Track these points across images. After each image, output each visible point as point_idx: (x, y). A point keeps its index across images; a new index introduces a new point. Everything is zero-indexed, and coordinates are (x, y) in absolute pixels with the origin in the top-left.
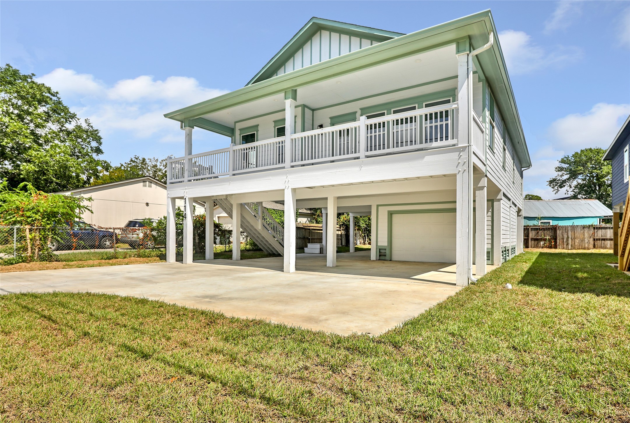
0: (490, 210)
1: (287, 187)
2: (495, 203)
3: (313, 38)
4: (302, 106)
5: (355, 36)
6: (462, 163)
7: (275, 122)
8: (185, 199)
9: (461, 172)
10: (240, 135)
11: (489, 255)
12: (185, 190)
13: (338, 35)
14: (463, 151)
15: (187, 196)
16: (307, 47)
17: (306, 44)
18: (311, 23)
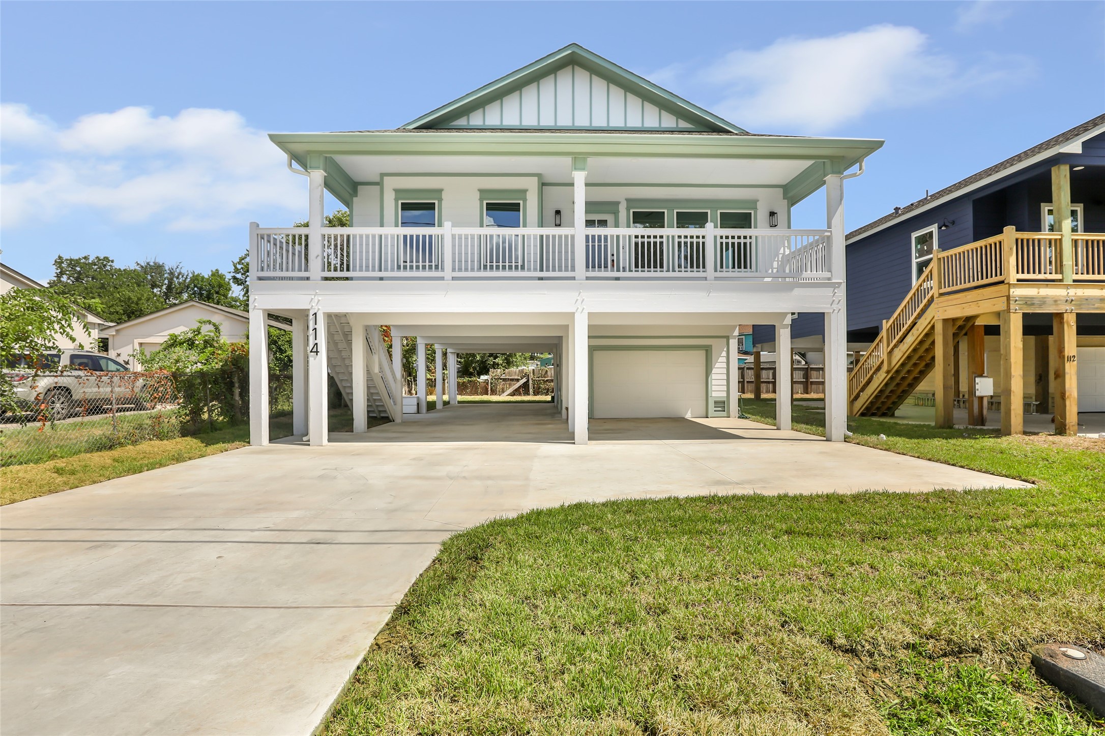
0: (725, 350)
2: (730, 340)
3: (559, 73)
4: (539, 175)
5: (634, 94)
6: (837, 301)
7: (482, 191)
8: (315, 314)
9: (836, 311)
10: (396, 200)
11: (722, 405)
12: (315, 297)
13: (604, 83)
14: (838, 287)
15: (319, 309)
16: (547, 85)
17: (545, 79)
18: (569, 52)
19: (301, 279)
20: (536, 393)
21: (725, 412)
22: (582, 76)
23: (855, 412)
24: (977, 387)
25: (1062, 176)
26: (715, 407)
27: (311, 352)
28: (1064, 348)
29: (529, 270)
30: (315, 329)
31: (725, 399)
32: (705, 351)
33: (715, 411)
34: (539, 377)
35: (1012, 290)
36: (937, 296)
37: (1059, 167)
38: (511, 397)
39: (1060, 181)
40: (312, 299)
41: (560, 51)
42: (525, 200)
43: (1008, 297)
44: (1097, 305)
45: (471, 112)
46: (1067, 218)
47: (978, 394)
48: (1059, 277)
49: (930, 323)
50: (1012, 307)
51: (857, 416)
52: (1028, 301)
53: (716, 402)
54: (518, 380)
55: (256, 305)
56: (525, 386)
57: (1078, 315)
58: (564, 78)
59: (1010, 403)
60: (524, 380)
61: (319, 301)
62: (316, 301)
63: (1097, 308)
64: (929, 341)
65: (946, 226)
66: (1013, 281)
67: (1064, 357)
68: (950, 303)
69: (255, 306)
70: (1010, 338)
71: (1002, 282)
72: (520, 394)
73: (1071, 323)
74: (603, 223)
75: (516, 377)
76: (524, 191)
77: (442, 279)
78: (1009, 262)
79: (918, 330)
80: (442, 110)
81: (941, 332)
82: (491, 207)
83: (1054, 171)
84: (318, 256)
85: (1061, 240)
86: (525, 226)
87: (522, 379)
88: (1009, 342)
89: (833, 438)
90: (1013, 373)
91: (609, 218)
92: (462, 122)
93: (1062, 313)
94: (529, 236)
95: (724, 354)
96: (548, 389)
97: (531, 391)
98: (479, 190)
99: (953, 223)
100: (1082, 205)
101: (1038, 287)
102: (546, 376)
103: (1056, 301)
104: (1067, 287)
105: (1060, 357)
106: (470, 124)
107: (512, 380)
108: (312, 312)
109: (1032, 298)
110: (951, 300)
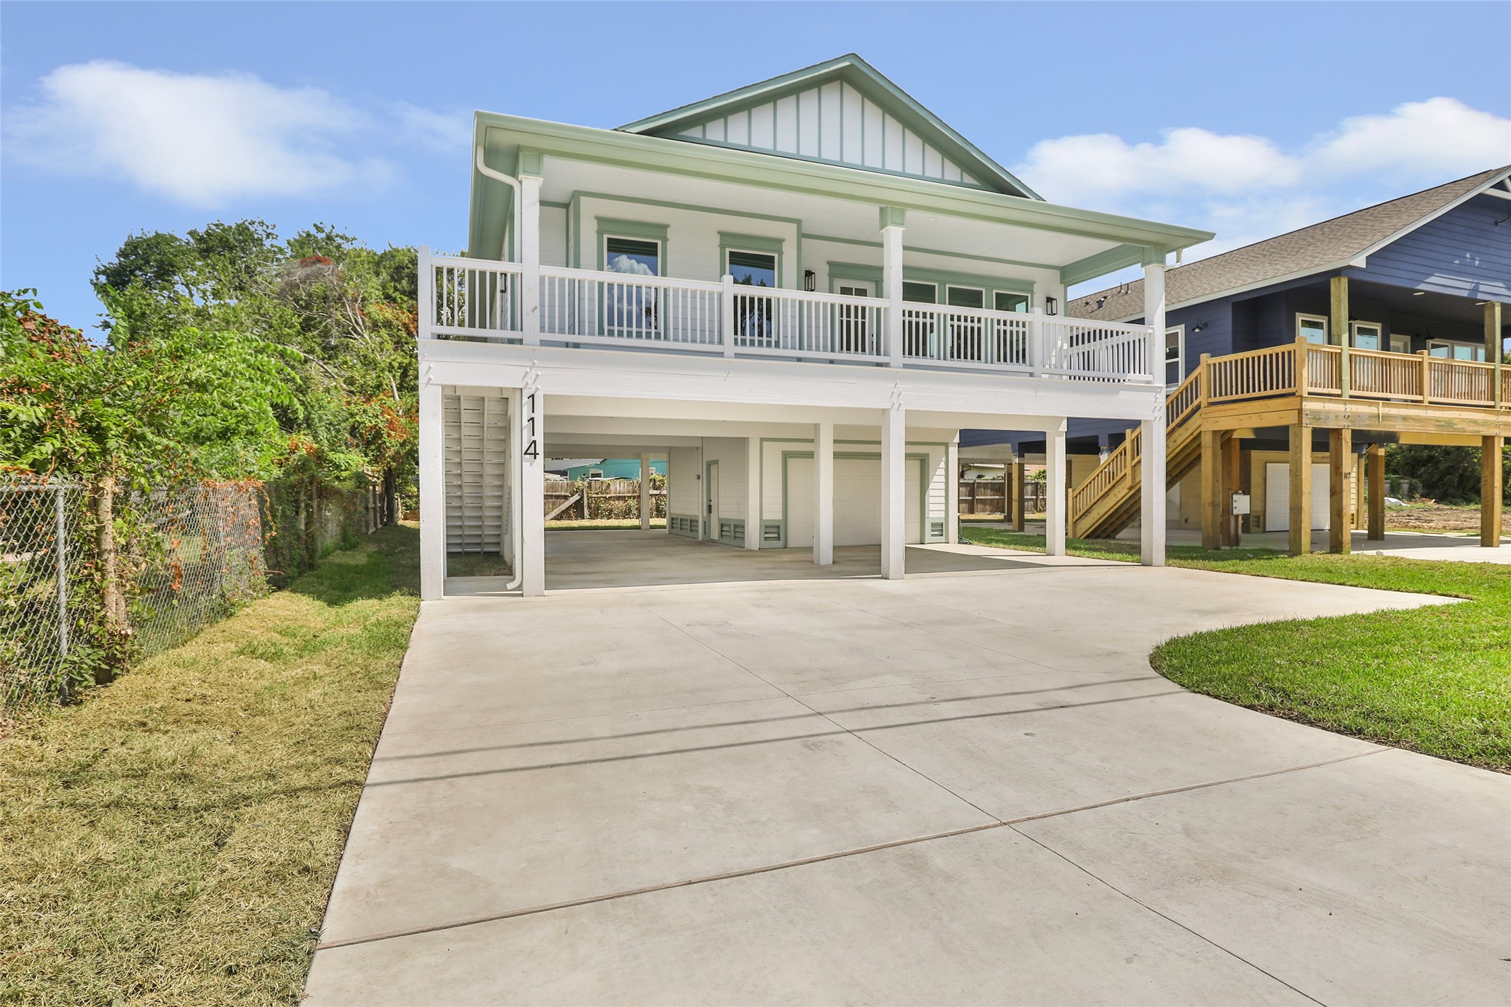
0: (944, 459)
1: (896, 406)
2: (950, 448)
3: (824, 88)
4: (798, 222)
5: (915, 134)
6: (1158, 408)
7: (723, 234)
8: (533, 396)
9: (1158, 419)
10: (600, 233)
11: (940, 528)
12: (531, 369)
13: (879, 112)
14: (1160, 392)
15: (537, 389)
16: (809, 100)
17: (806, 92)
18: (847, 63)
19: (511, 341)
20: (593, 516)
21: (943, 537)
22: (852, 98)
23: (1079, 535)
24: (1235, 505)
25: (1342, 289)
26: (932, 531)
27: (526, 453)
28: (1342, 464)
29: (785, 347)
30: (532, 419)
31: (943, 521)
32: (919, 462)
33: (932, 535)
34: (597, 494)
35: (1304, 403)
36: (1206, 405)
37: (1339, 280)
38: (558, 522)
39: (1340, 294)
40: (527, 373)
41: (836, 60)
42: (781, 253)
43: (1300, 411)
44: (1367, 422)
45: (708, 122)
46: (1345, 333)
47: (1235, 512)
48: (1338, 391)
49: (1192, 434)
50: (1304, 421)
51: (1082, 538)
52: (1316, 415)
53: (933, 525)
54: (566, 498)
55: (432, 377)
56: (578, 506)
57: (1353, 431)
58: (830, 95)
59: (1301, 522)
60: (576, 497)
61: (537, 376)
62: (533, 377)
63: (1367, 425)
64: (1195, 455)
65: (1200, 328)
66: (1305, 395)
67: (1341, 473)
68: (1223, 414)
69: (430, 379)
70: (1301, 453)
71: (1293, 394)
72: (570, 518)
73: (1347, 436)
74: (862, 292)
75: (563, 493)
76: (780, 241)
77: (721, 354)
78: (1302, 374)
79: (1175, 441)
80: (679, 113)
81: (1211, 444)
82: (736, 259)
83: (1334, 282)
84: (536, 308)
85: (1340, 354)
86: (780, 286)
87: (572, 495)
88: (1301, 458)
89: (1154, 562)
90: (1304, 491)
91: (869, 287)
92: (696, 132)
93: (1341, 429)
94: (785, 300)
95: (942, 465)
96: (611, 510)
97: (586, 511)
98: (719, 232)
99: (1206, 325)
100: (1380, 324)
101: (1324, 401)
102: (608, 491)
103: (1337, 416)
104: (1345, 402)
105: (1337, 474)
106: (729, 141)
107: (558, 497)
108: (526, 393)
109: (1319, 412)
110: (1225, 410)
